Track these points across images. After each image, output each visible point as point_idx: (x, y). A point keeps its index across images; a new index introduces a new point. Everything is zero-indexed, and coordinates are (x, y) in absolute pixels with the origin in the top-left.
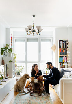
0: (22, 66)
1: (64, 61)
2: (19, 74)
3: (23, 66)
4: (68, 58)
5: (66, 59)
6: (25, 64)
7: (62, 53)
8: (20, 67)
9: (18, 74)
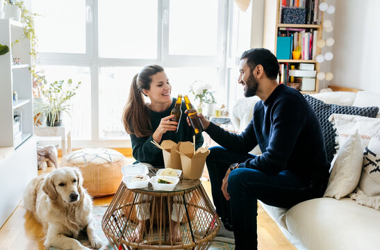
0: (70, 81)
1: (296, 54)
2: (57, 124)
3: (75, 84)
4: (320, 38)
5: (311, 43)
6: (87, 69)
7: (292, 11)
8: (58, 86)
9: (49, 123)
